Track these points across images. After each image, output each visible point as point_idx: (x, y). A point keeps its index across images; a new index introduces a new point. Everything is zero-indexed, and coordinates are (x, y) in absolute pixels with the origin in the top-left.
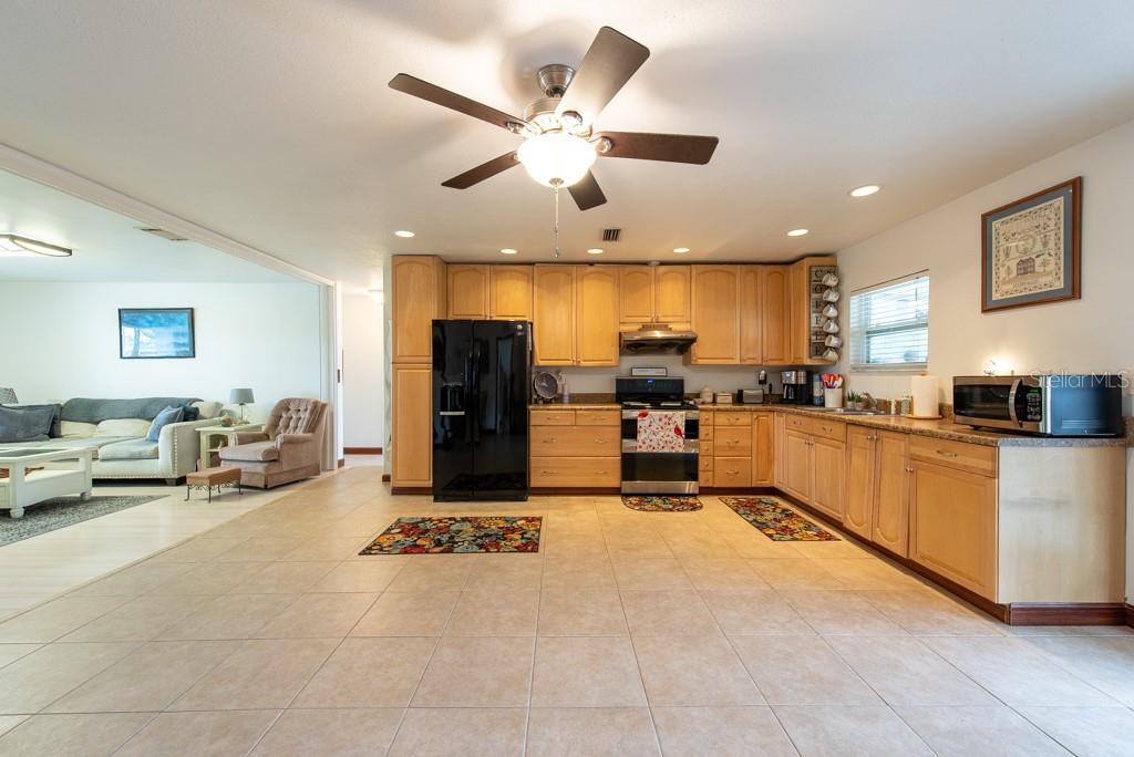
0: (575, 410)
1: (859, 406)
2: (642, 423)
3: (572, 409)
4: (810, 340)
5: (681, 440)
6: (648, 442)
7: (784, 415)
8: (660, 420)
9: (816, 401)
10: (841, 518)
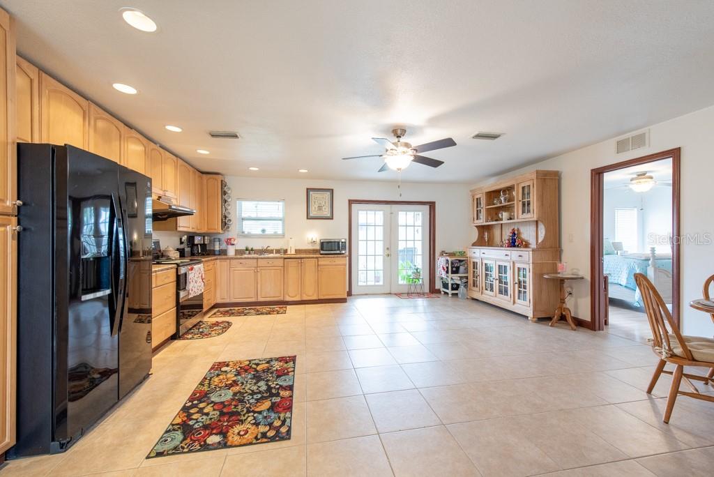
2: (189, 276)
4: (222, 219)
5: (203, 284)
7: (229, 260)
8: (197, 271)
9: (217, 253)
10: (281, 298)
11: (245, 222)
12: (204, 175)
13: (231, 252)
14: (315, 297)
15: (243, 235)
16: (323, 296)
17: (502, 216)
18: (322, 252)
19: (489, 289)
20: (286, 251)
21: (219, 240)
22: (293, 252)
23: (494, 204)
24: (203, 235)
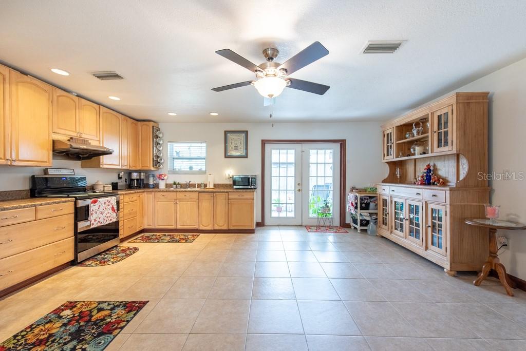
0: (35, 206)
1: (179, 187)
2: (93, 208)
3: (31, 206)
4: (153, 159)
5: (115, 214)
6: (98, 220)
7: (153, 193)
8: (105, 203)
9: (151, 186)
10: (196, 227)
11: (176, 161)
12: (139, 123)
13: (162, 185)
14: (225, 228)
15: (174, 172)
16: (233, 226)
17: (415, 150)
18: (235, 187)
19: (399, 229)
20: (205, 186)
21: (153, 176)
22: (212, 186)
23: (406, 138)
24: (139, 172)
